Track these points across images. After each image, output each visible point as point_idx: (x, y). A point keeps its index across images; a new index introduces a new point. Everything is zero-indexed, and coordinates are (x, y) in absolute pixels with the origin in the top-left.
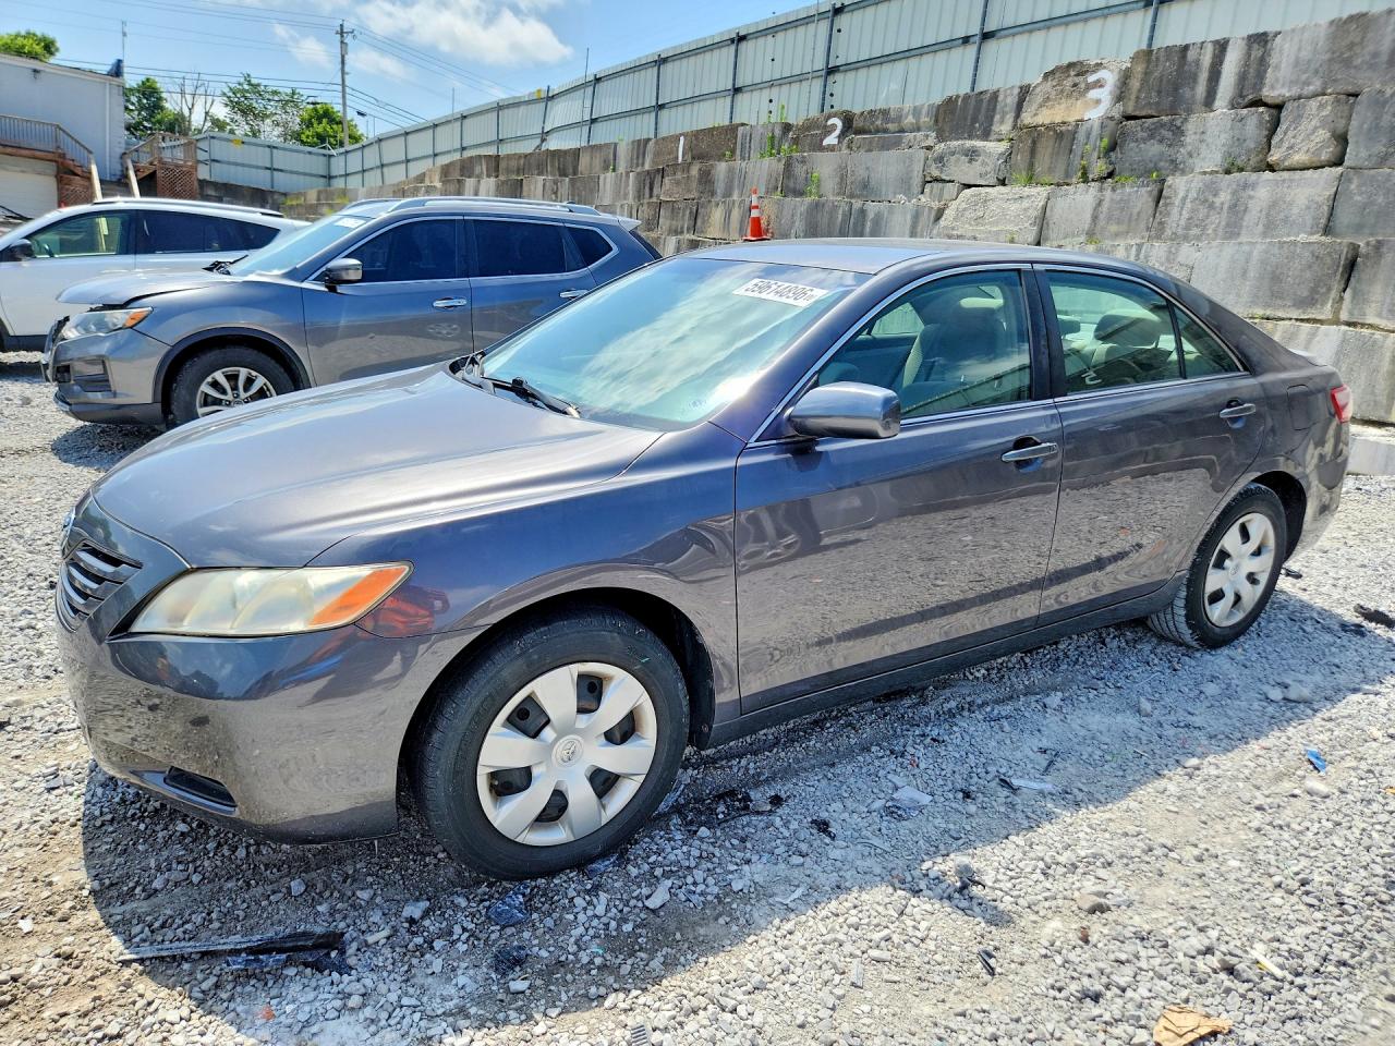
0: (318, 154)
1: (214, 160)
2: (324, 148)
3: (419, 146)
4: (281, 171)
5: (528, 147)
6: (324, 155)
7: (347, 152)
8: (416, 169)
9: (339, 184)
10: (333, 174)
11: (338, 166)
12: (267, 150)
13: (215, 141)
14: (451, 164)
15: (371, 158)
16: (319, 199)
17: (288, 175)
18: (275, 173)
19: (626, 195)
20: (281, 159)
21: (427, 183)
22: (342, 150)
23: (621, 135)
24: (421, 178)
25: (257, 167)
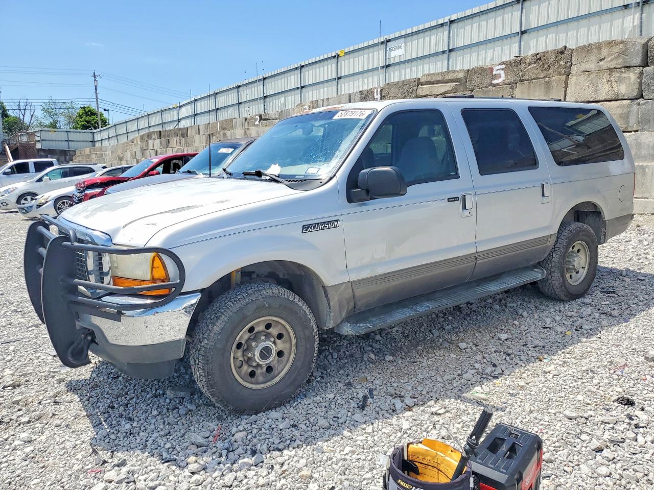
0: (88, 132)
1: (42, 140)
2: (91, 129)
3: (132, 127)
4: (73, 141)
5: (171, 127)
6: (91, 132)
7: (101, 131)
8: (131, 137)
9: (98, 145)
10: (96, 140)
11: (97, 137)
12: (66, 133)
13: (43, 132)
14: (143, 135)
15: (112, 133)
16: (90, 152)
17: (75, 142)
18: (70, 142)
19: (203, 142)
20: (72, 136)
21: (135, 142)
22: (99, 130)
23: (202, 121)
24: (133, 141)
25: (62, 141)
